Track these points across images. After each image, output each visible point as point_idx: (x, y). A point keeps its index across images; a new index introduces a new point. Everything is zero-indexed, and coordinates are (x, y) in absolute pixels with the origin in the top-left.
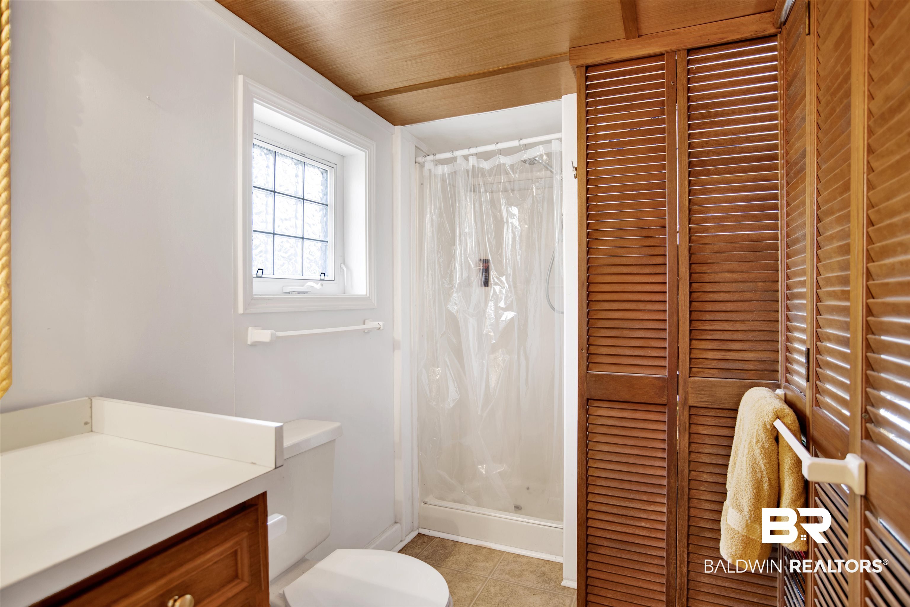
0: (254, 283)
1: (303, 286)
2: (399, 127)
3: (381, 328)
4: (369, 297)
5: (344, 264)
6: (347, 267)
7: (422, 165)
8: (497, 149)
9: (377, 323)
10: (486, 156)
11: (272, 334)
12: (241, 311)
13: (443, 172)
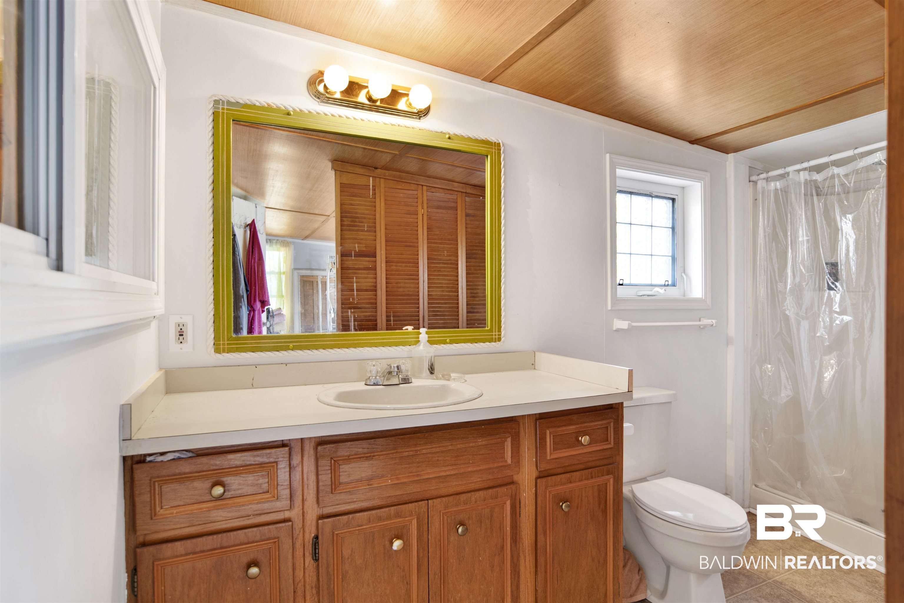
0: (618, 289)
1: (651, 291)
2: (732, 154)
3: (714, 325)
4: (705, 299)
5: (684, 273)
6: (687, 275)
7: (755, 183)
8: (830, 160)
9: (710, 321)
10: (819, 169)
11: (629, 324)
12: (609, 308)
13: (776, 187)
